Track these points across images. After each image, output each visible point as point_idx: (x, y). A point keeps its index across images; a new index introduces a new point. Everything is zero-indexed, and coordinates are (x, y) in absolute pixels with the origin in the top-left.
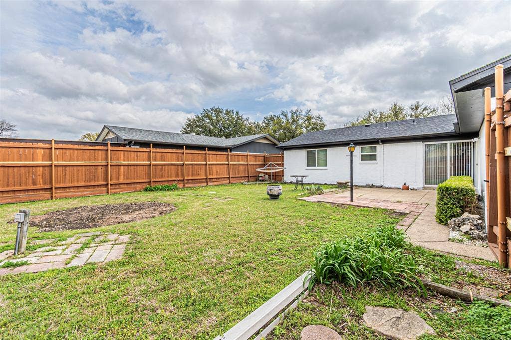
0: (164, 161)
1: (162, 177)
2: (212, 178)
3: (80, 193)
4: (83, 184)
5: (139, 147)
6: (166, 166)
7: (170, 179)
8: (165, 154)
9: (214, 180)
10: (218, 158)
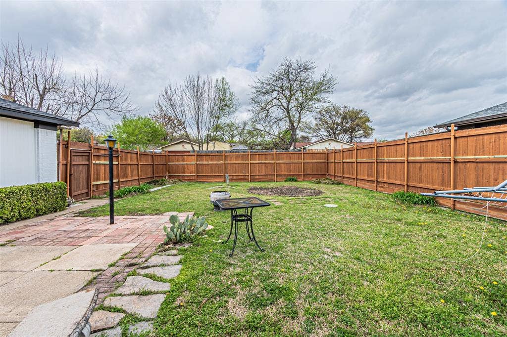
0: (423, 156)
3: (364, 186)
6: (426, 164)
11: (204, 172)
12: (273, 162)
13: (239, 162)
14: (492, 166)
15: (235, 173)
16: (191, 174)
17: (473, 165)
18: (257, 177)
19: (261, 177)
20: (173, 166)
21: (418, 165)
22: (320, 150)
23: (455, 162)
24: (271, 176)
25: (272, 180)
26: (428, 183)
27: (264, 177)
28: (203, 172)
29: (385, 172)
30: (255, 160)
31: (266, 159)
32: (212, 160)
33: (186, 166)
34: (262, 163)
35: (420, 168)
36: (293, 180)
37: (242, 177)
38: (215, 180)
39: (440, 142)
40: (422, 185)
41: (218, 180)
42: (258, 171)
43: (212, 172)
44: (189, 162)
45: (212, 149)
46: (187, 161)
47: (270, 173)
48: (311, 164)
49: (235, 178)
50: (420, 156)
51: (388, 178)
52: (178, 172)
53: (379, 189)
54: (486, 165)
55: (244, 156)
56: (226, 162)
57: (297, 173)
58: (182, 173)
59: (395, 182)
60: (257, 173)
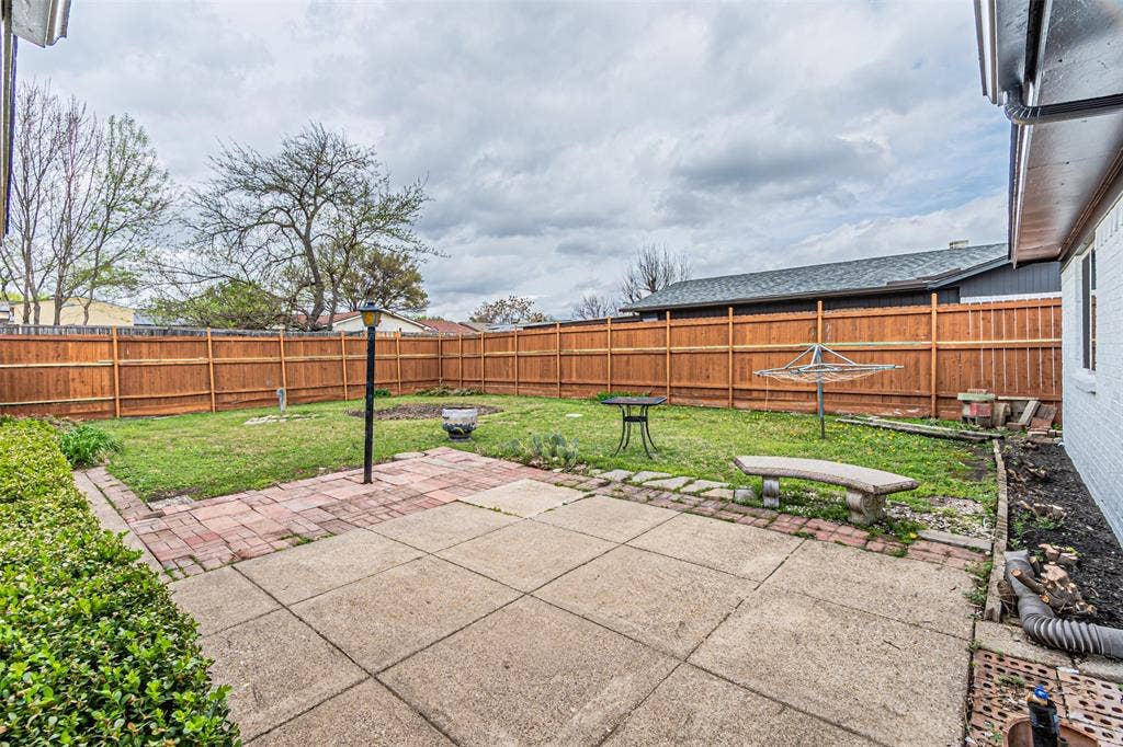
0: (632, 346)
1: (628, 377)
2: (751, 390)
3: (534, 392)
4: (537, 380)
5: (656, 320)
6: (636, 357)
7: (641, 383)
8: (633, 332)
9: (755, 395)
10: (774, 333)
11: (145, 387)
12: (338, 357)
13: (255, 359)
14: (704, 357)
15: (244, 387)
16: (94, 394)
17: (687, 356)
18: (304, 393)
19: (311, 393)
20: (16, 374)
21: (625, 358)
22: (390, 333)
23: (671, 353)
24: (335, 389)
25: (338, 397)
26: (638, 379)
27: (316, 392)
28: (141, 388)
29: (574, 369)
30: (296, 354)
31: (323, 351)
32: (170, 355)
33: (73, 374)
34: (312, 361)
35: (628, 362)
36: (384, 394)
37: (265, 396)
38: (184, 409)
39: (652, 331)
40: (631, 382)
41: (196, 408)
42: (303, 379)
43: (171, 386)
44: (87, 359)
45: (80, 322)
46: (77, 359)
47: (333, 383)
48: (413, 362)
49: (247, 398)
50: (628, 346)
51: (579, 376)
52: (38, 394)
53: (564, 393)
54: (698, 356)
55: (268, 345)
56: (217, 360)
57: (388, 381)
58: (59, 395)
59: (590, 382)
60: (304, 385)
